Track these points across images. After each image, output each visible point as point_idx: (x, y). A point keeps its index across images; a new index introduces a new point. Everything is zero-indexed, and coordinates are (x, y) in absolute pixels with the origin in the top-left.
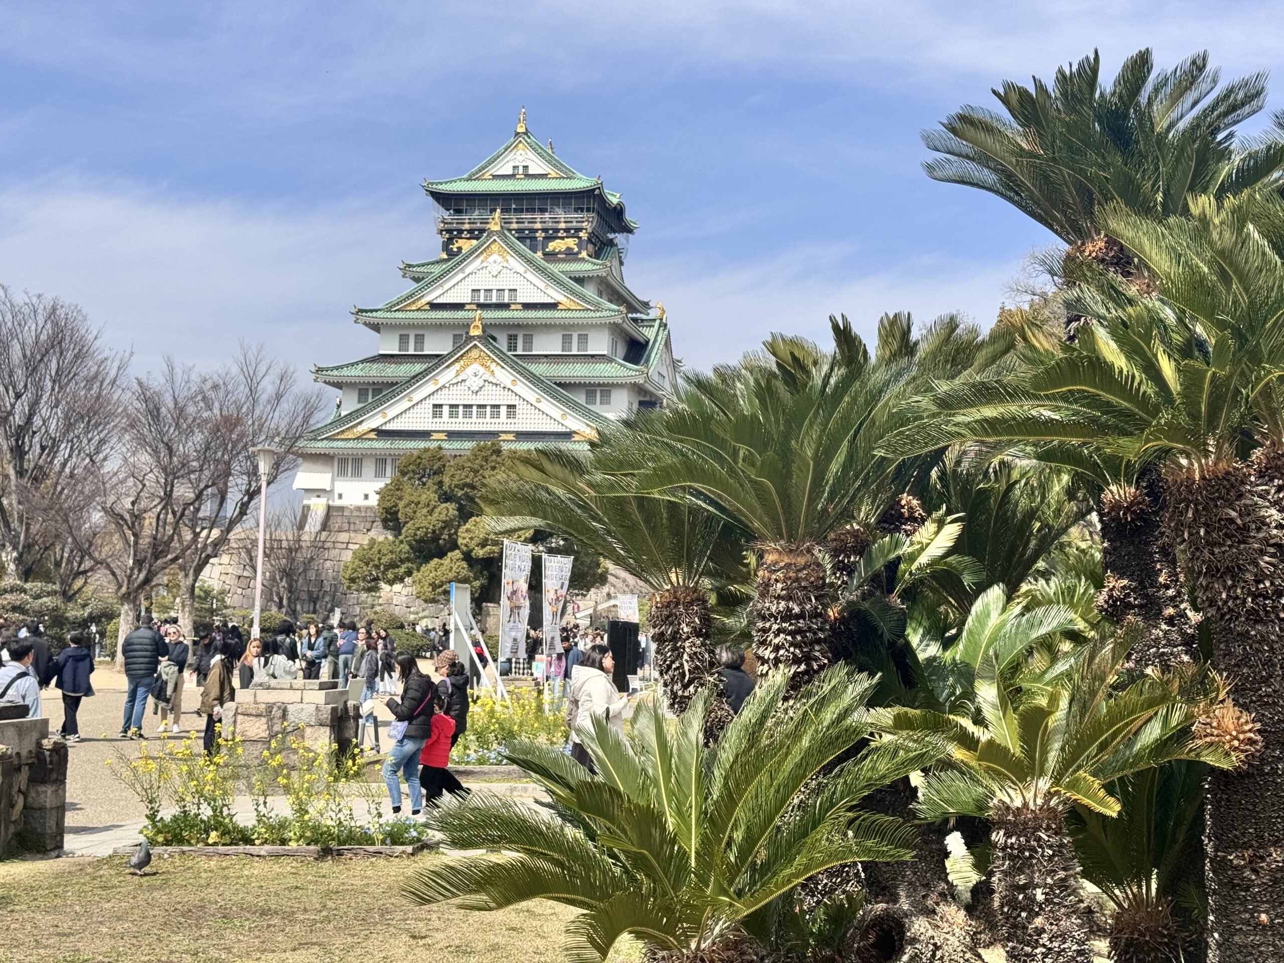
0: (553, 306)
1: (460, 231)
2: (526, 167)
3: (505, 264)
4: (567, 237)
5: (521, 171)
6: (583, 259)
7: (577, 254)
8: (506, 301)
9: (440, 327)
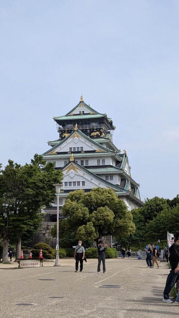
0: (94, 152)
1: (65, 131)
3: (79, 140)
4: (97, 131)
5: (82, 113)
6: (102, 138)
7: (100, 136)
8: (80, 150)
9: (60, 159)
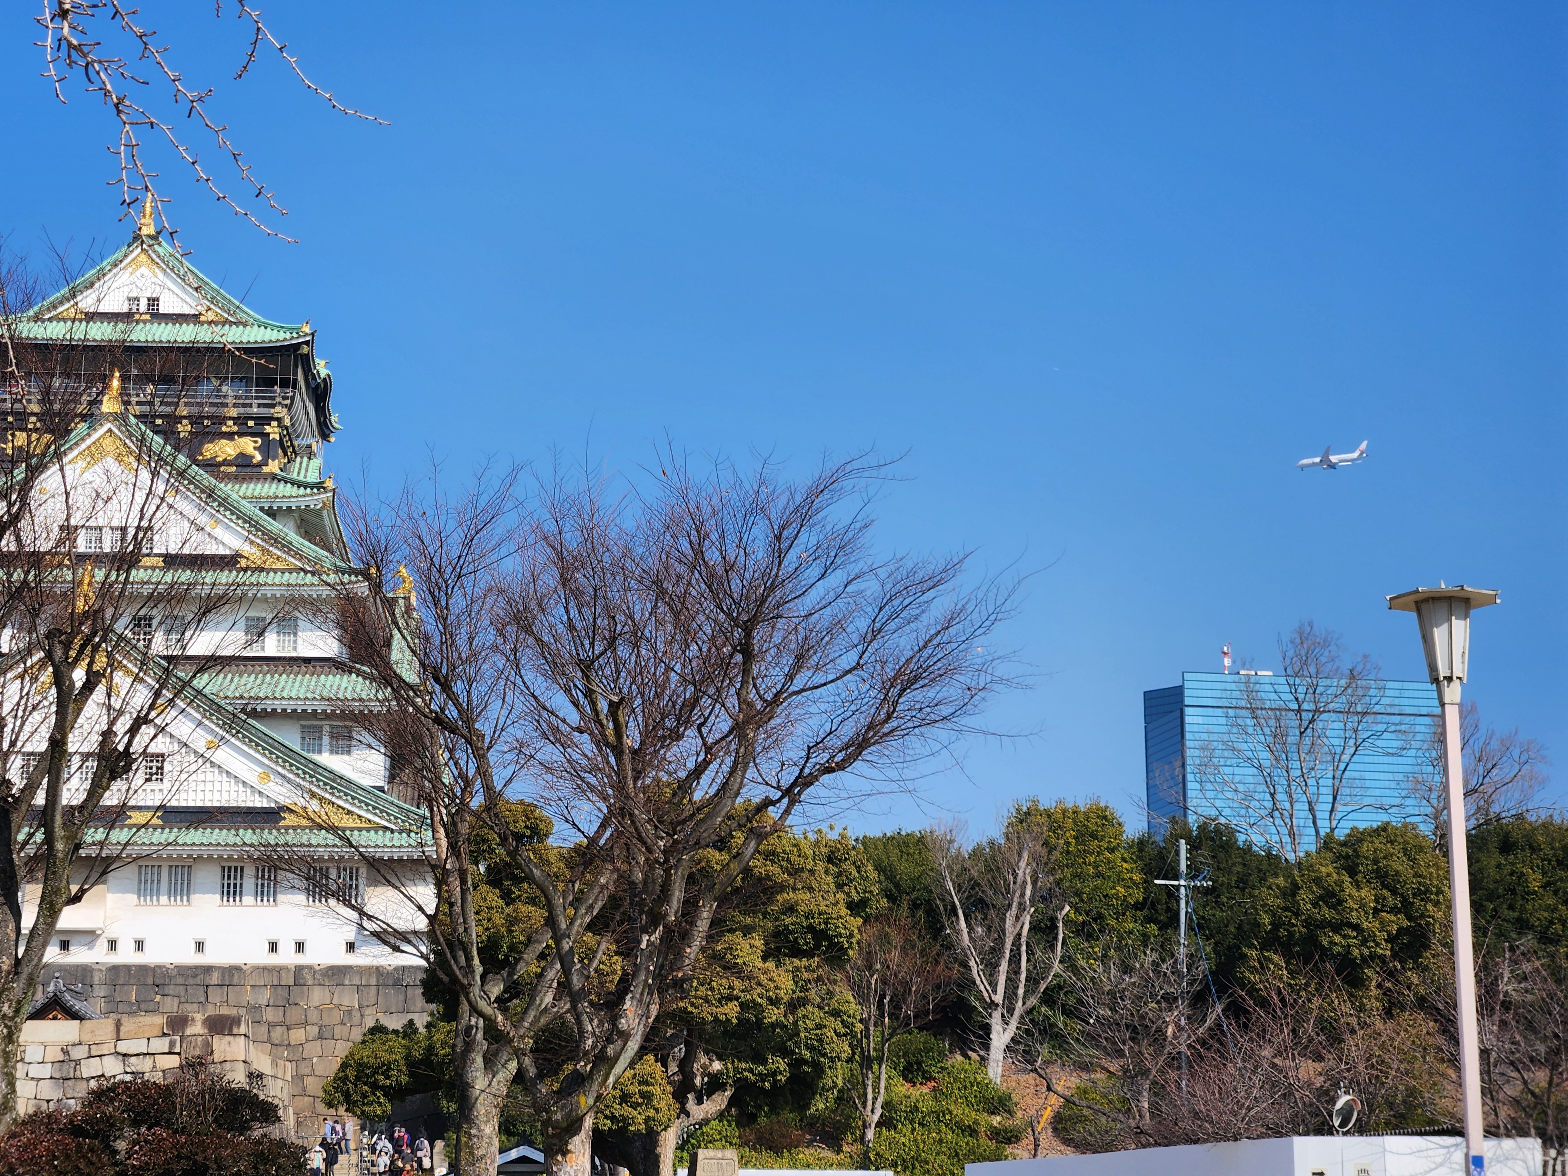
0: (228, 562)
2: (153, 301)
3: (129, 478)
4: (241, 434)
5: (143, 307)
6: (274, 477)
7: (260, 465)
